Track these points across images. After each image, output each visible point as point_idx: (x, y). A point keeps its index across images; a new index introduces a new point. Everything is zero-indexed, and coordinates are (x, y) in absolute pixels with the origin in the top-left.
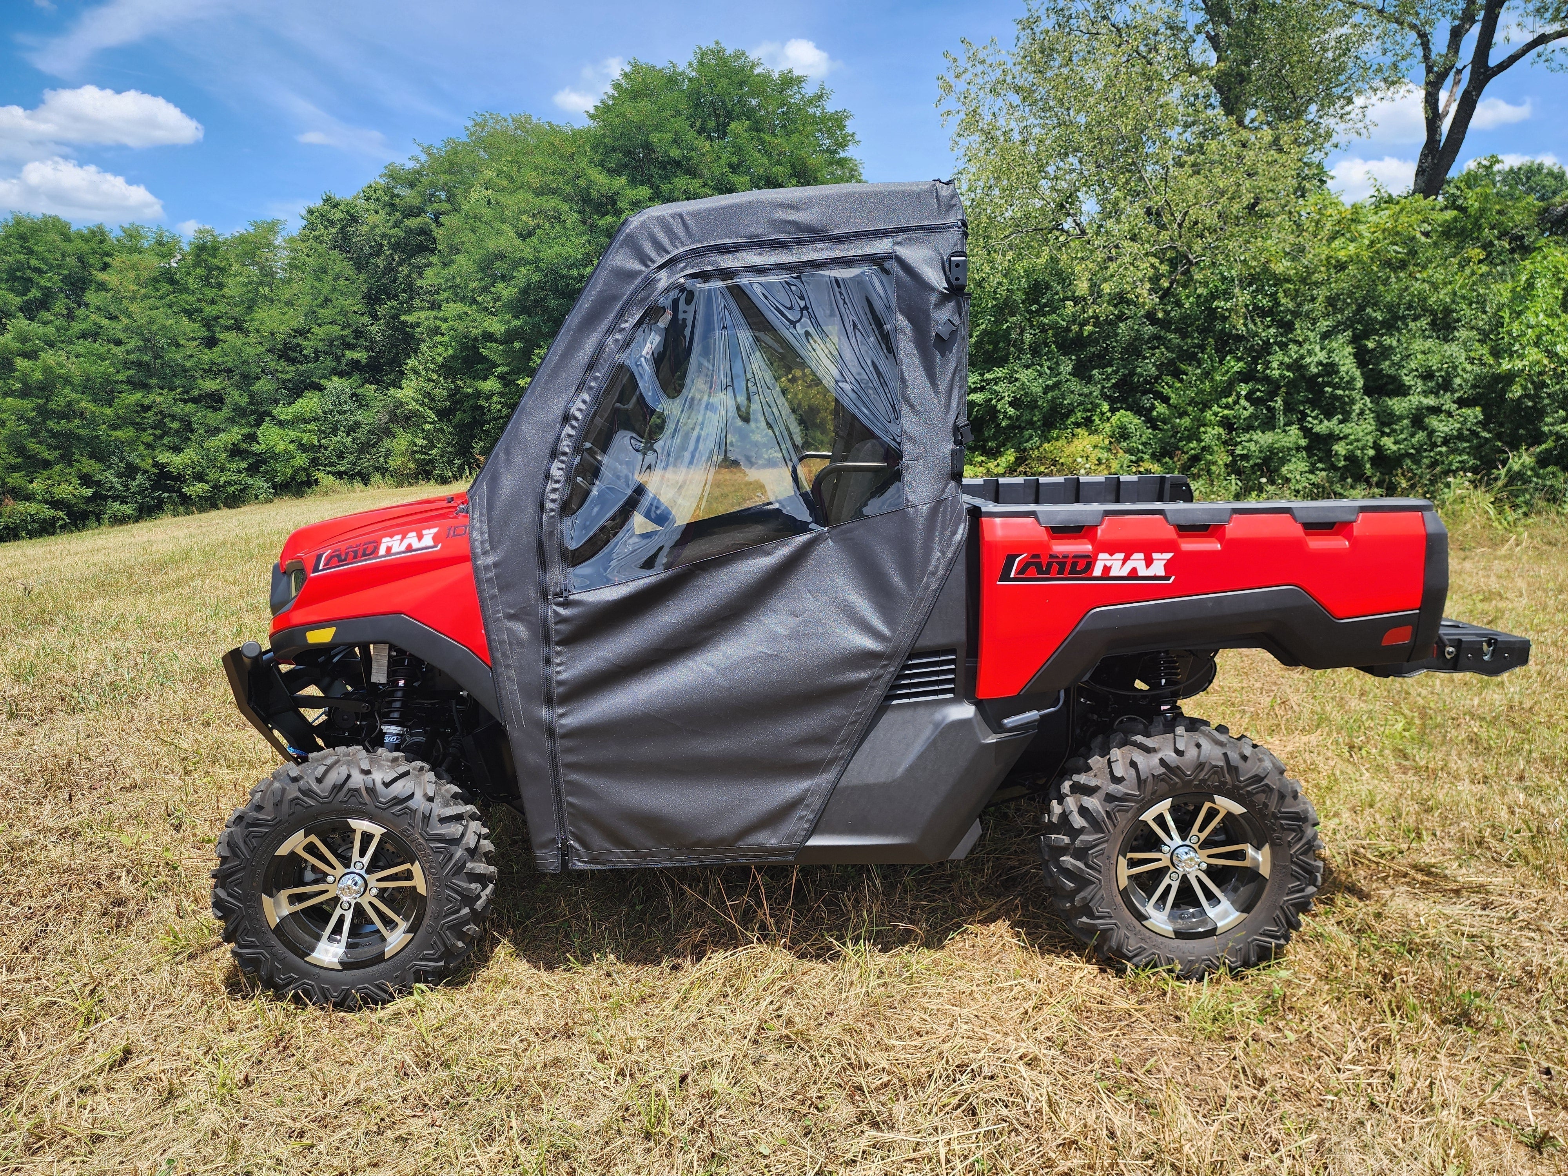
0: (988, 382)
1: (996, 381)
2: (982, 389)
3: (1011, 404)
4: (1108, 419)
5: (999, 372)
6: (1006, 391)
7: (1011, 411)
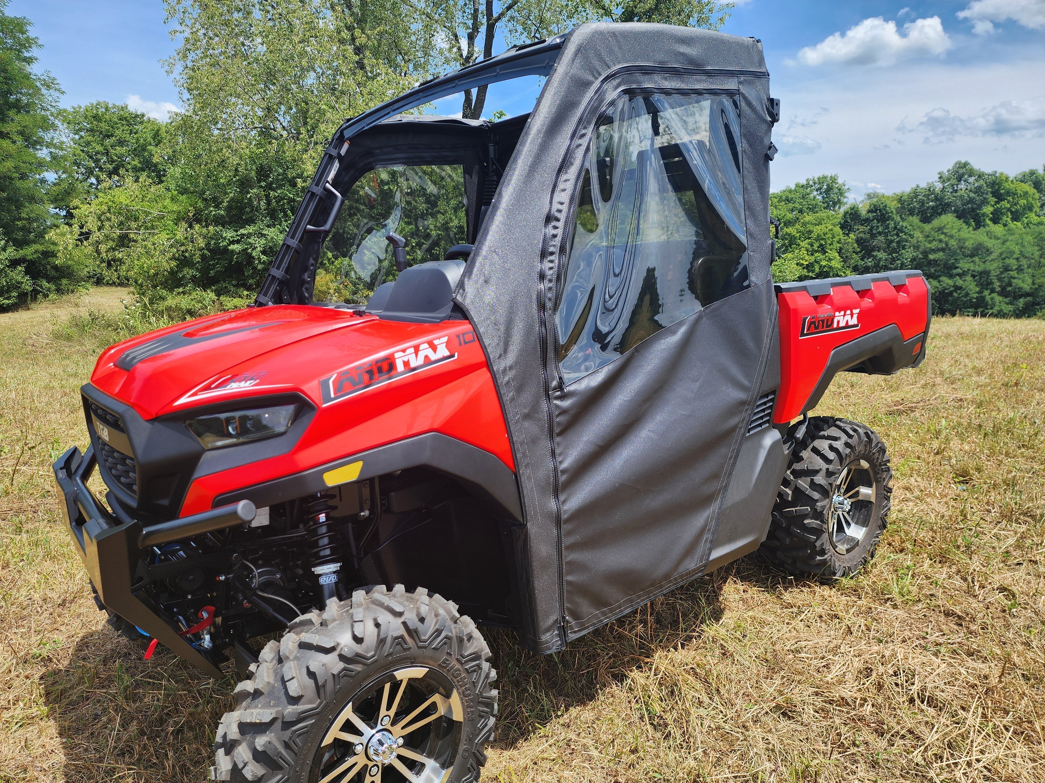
0: (242, 235)
1: (249, 235)
2: (238, 242)
3: (264, 252)
4: (333, 262)
5: (250, 229)
6: (259, 244)
7: (264, 258)
